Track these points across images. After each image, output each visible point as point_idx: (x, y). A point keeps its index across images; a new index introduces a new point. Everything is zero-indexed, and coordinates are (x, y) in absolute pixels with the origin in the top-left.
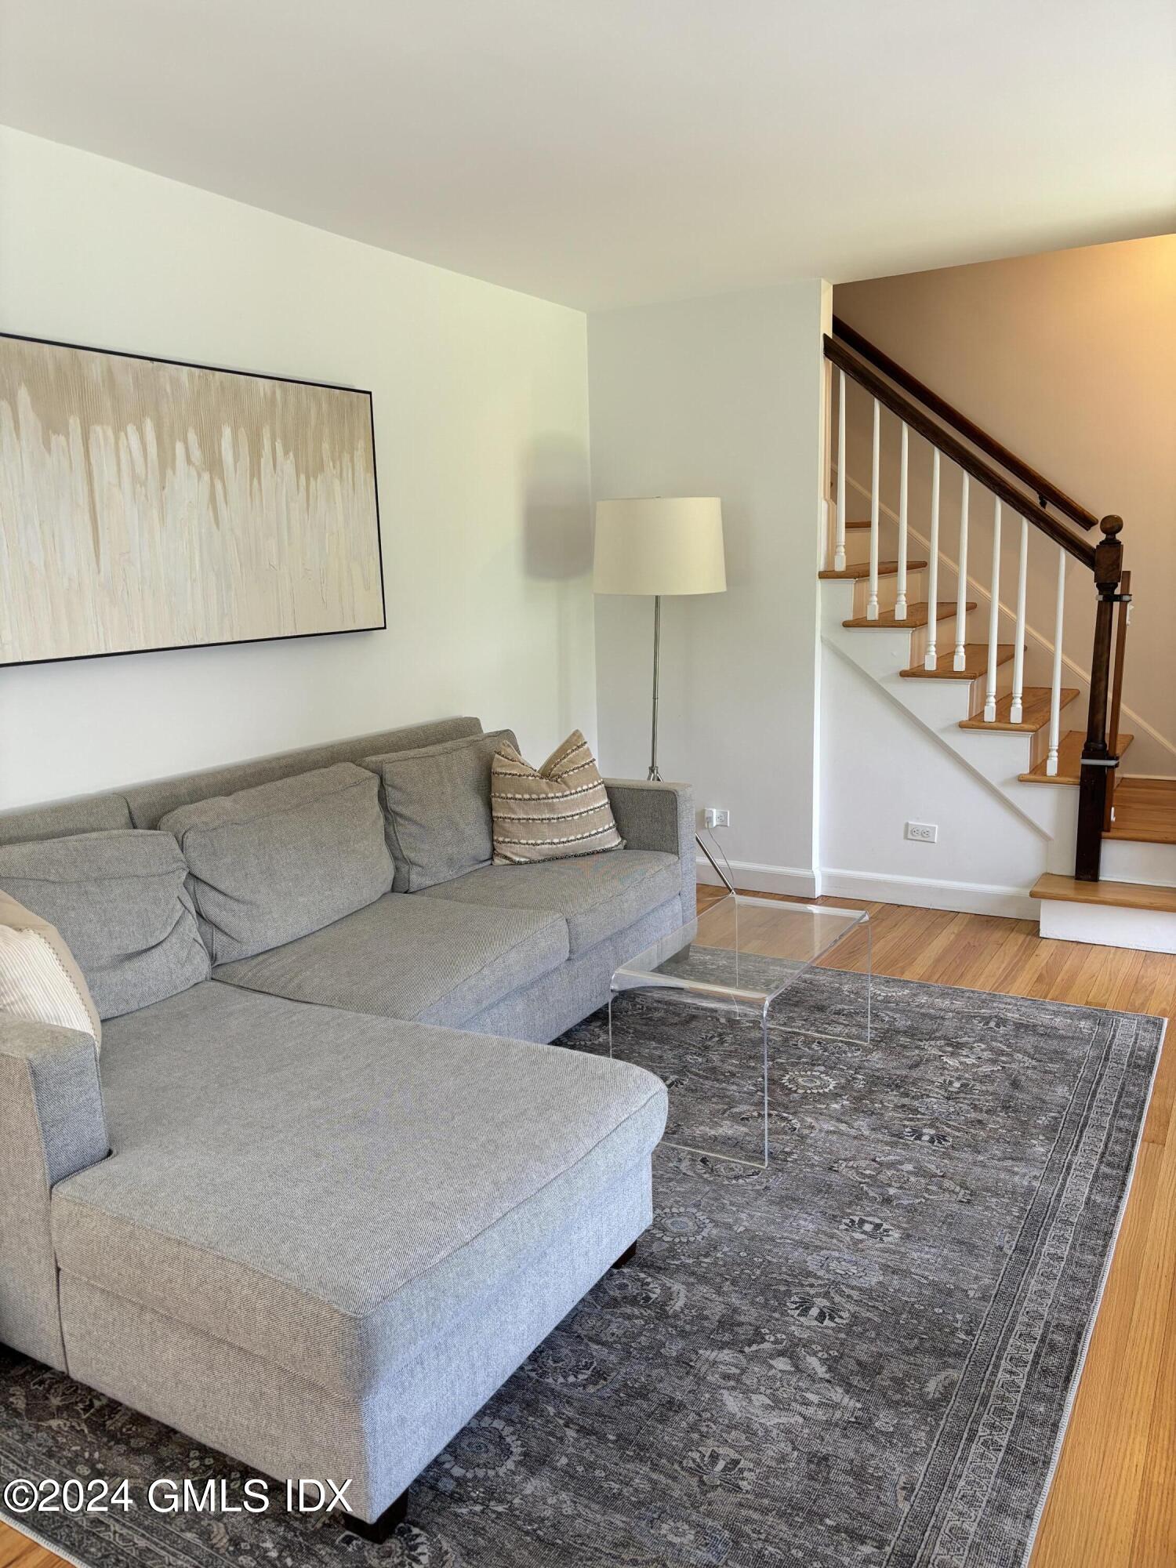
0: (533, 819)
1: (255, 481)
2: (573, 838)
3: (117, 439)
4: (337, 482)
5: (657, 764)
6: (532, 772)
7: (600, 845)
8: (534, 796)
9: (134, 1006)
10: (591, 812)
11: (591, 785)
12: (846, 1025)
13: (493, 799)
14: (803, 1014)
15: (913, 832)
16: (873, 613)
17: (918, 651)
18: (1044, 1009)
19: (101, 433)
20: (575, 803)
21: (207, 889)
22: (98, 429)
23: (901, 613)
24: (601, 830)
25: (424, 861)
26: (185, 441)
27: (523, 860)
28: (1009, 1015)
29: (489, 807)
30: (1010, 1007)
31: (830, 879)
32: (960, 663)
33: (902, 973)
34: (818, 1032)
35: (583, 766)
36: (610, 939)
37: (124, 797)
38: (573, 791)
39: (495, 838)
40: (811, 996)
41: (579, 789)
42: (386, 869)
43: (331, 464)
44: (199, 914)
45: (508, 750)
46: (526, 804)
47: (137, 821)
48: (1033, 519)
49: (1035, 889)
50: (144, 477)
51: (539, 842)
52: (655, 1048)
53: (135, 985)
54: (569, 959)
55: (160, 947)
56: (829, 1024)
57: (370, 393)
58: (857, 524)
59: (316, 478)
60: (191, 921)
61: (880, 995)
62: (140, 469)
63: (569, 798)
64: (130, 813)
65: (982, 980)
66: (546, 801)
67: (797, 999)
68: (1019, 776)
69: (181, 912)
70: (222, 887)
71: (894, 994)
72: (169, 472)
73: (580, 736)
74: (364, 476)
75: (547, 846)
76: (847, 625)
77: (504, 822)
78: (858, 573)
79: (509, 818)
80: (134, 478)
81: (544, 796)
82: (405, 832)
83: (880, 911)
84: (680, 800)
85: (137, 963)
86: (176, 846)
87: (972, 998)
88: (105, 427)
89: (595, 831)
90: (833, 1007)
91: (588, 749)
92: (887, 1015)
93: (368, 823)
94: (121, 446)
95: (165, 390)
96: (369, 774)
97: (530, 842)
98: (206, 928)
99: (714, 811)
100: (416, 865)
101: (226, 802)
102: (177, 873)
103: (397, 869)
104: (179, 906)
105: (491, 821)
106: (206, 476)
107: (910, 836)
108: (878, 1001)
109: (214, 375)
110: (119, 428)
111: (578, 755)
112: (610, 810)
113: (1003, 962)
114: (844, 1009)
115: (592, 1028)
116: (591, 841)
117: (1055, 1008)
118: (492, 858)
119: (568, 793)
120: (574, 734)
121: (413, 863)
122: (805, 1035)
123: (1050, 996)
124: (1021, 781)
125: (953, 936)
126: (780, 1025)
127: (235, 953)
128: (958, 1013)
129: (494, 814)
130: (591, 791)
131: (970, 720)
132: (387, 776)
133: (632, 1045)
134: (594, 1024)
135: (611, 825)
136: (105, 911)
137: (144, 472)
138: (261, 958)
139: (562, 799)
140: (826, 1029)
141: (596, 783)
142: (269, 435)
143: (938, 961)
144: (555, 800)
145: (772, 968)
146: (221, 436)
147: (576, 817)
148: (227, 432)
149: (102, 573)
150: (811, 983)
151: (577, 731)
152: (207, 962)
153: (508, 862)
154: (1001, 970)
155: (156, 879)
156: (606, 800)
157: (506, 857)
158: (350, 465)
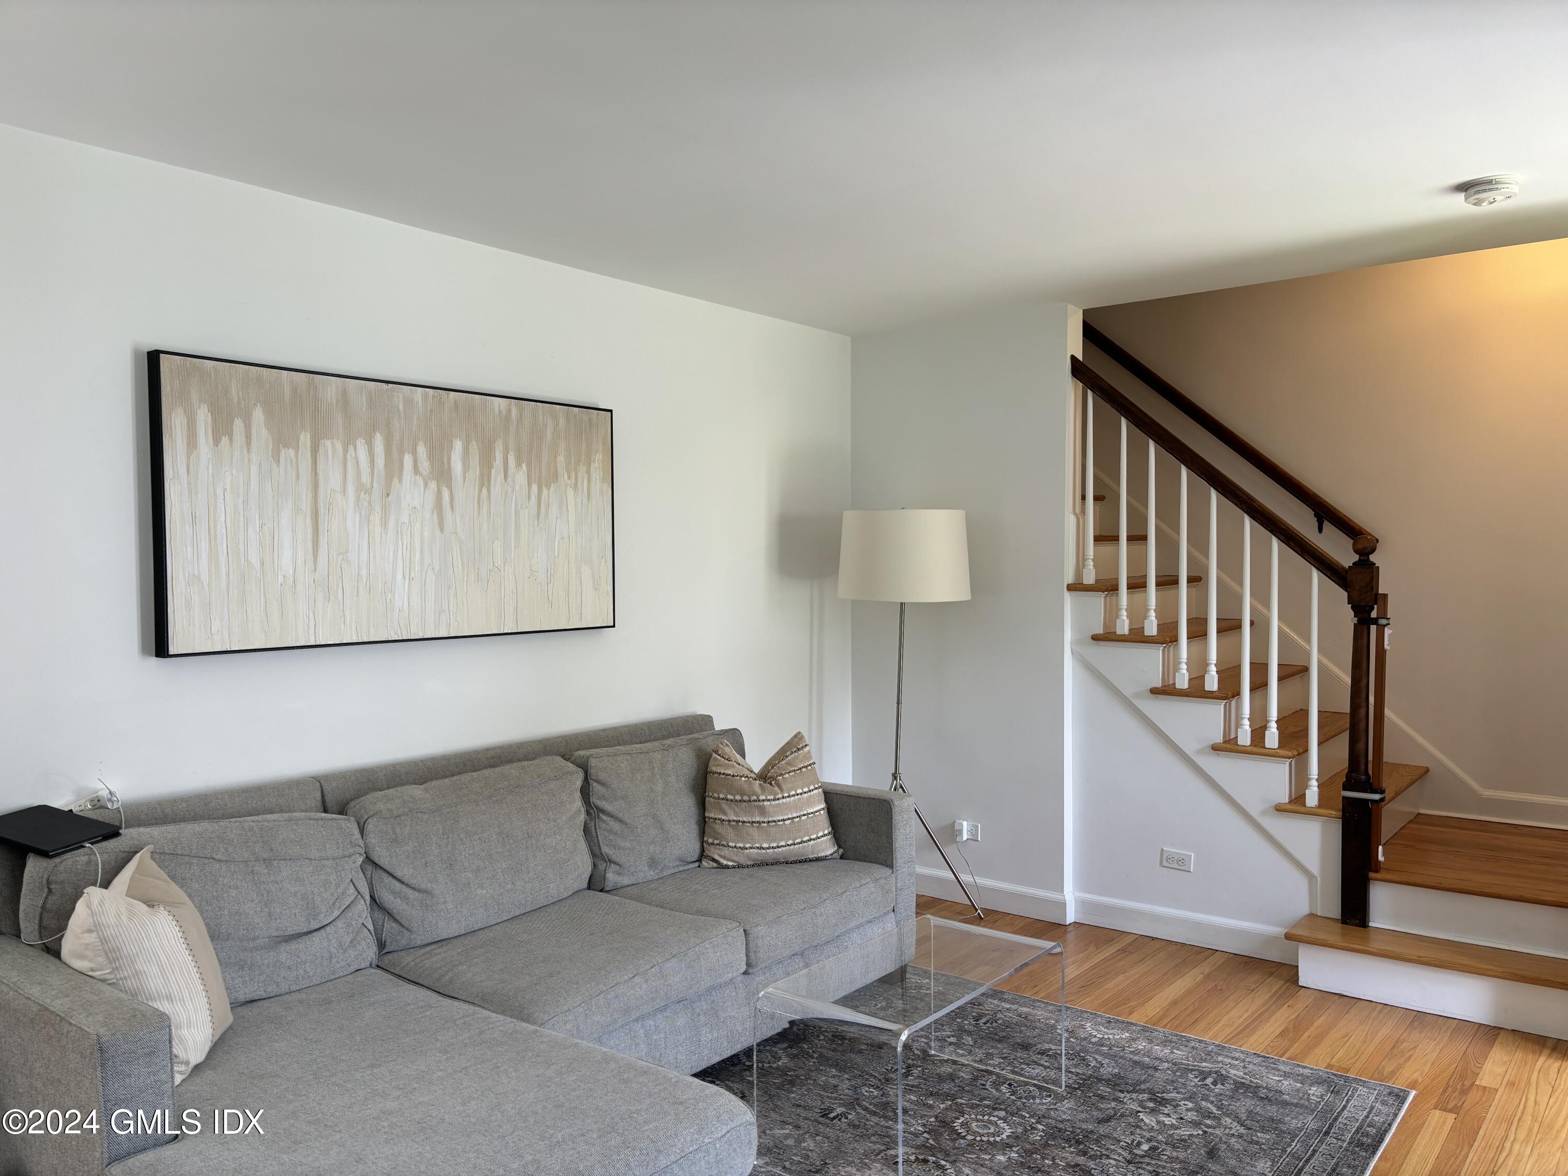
0: (744, 822)
1: (484, 490)
2: (783, 843)
3: (346, 452)
4: (570, 492)
5: (901, 770)
6: (747, 773)
7: (813, 853)
8: (746, 798)
9: (284, 988)
10: (803, 818)
11: (806, 790)
12: (1046, 1067)
13: (707, 799)
14: (1005, 1051)
15: (1168, 859)
16: (1123, 626)
17: (1170, 667)
18: (1274, 1069)
19: (331, 447)
20: (787, 807)
21: (385, 875)
22: (328, 443)
23: (1151, 628)
24: (814, 836)
25: (622, 859)
26: (414, 453)
27: (730, 864)
28: (1234, 1072)
29: (702, 805)
30: (1237, 1062)
31: (1084, 905)
32: (1212, 682)
33: (1130, 1013)
34: (1013, 1072)
35: (800, 769)
36: (802, 954)
37: (320, 781)
38: (786, 795)
39: (705, 839)
40: (1021, 1032)
41: (793, 793)
42: (583, 865)
43: (566, 476)
44: (372, 898)
45: (726, 749)
46: (737, 806)
47: (329, 805)
48: (1282, 537)
49: (1294, 932)
50: (369, 486)
51: (748, 845)
52: (833, 1077)
53: (289, 968)
54: (745, 973)
55: (323, 931)
56: (1028, 1065)
57: (611, 411)
58: (1106, 537)
59: (548, 487)
60: (362, 907)
61: (1095, 1036)
62: (365, 478)
63: (780, 801)
64: (323, 796)
65: (1216, 1029)
66: (757, 803)
67: (1004, 1034)
68: (1276, 806)
69: (353, 897)
70: (399, 874)
71: (1111, 1037)
72: (396, 481)
73: (802, 737)
74: (600, 487)
75: (755, 851)
76: (1096, 638)
77: (715, 823)
78: (1108, 587)
79: (720, 819)
80: (360, 487)
81: (755, 798)
82: (606, 828)
83: (1130, 944)
84: (896, 810)
85: (293, 946)
86: (356, 832)
87: (1197, 1048)
88: (335, 441)
89: (808, 838)
90: (1039, 1046)
91: (809, 752)
92: (1096, 1059)
93: (564, 818)
94: (348, 456)
95: (398, 409)
96: (572, 767)
97: (738, 845)
98: (378, 915)
99: (965, 824)
100: (615, 863)
101: (416, 791)
102: (353, 857)
103: (595, 866)
104: (352, 890)
105: (703, 823)
106: (433, 485)
107: (1165, 864)
108: (1091, 1043)
109: (448, 395)
110: (348, 442)
111: (796, 758)
112: (826, 814)
113: (1247, 1011)
114: (1051, 1049)
115: (776, 1049)
116: (803, 847)
117: (1288, 1069)
118: (700, 860)
119: (780, 796)
120: (795, 736)
121: (611, 861)
122: (998, 1075)
123: (1287, 1055)
124: (1278, 810)
125: (1201, 976)
126: (975, 1061)
127: (404, 942)
128: (1175, 1064)
129: (707, 814)
130: (806, 795)
131: (1224, 742)
132: (592, 771)
133: (811, 1071)
134: (780, 1046)
135: (826, 832)
136: (268, 892)
137: (369, 481)
138: (428, 949)
139: (773, 803)
140: (1022, 1069)
141: (812, 787)
142: (501, 448)
143: (1174, 1003)
144: (765, 803)
145: (990, 1000)
146: (452, 448)
147: (787, 822)
148: (458, 445)
149: (317, 572)
150: (1025, 1018)
151: (799, 733)
152: (374, 949)
153: (715, 865)
154: (1242, 1019)
155: (329, 863)
156: (823, 805)
157: (714, 860)
158: (586, 476)
